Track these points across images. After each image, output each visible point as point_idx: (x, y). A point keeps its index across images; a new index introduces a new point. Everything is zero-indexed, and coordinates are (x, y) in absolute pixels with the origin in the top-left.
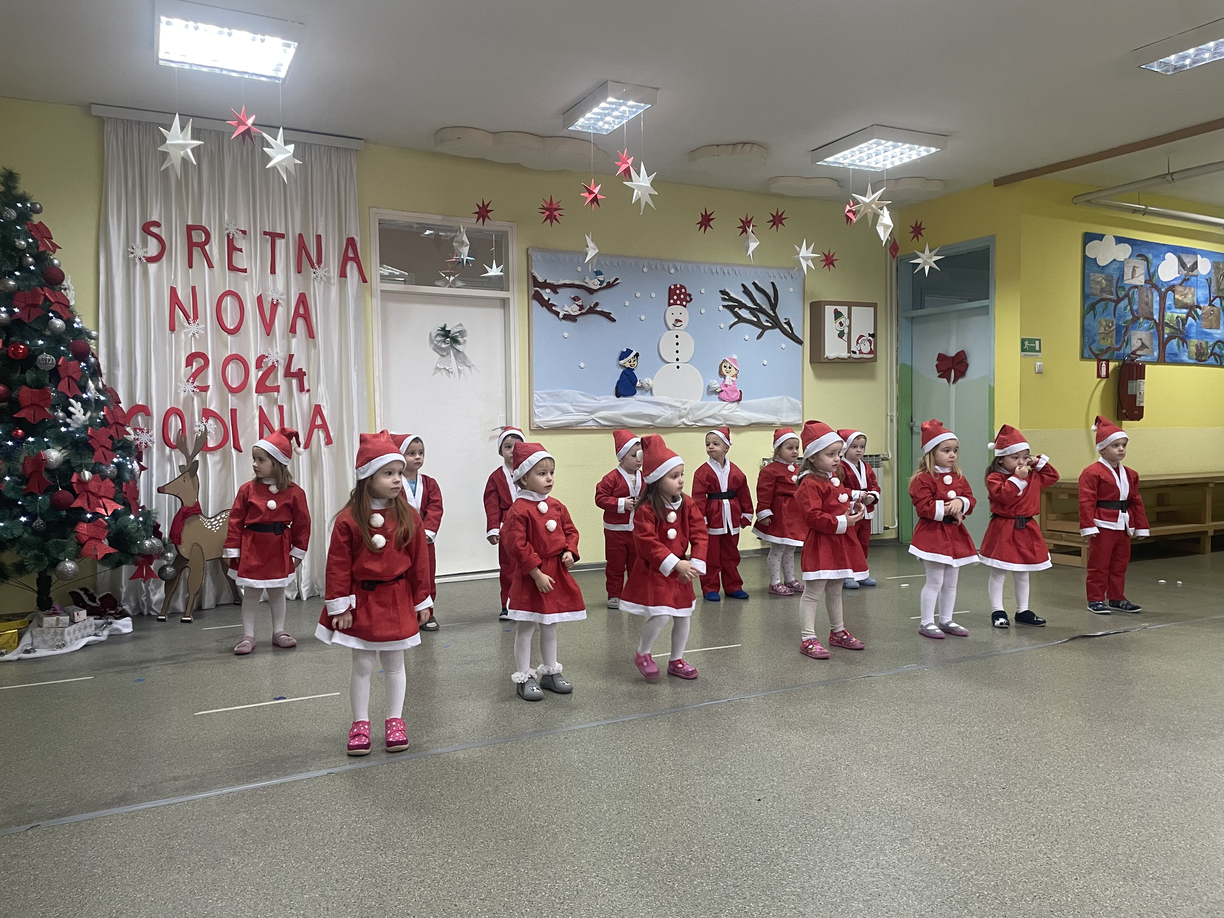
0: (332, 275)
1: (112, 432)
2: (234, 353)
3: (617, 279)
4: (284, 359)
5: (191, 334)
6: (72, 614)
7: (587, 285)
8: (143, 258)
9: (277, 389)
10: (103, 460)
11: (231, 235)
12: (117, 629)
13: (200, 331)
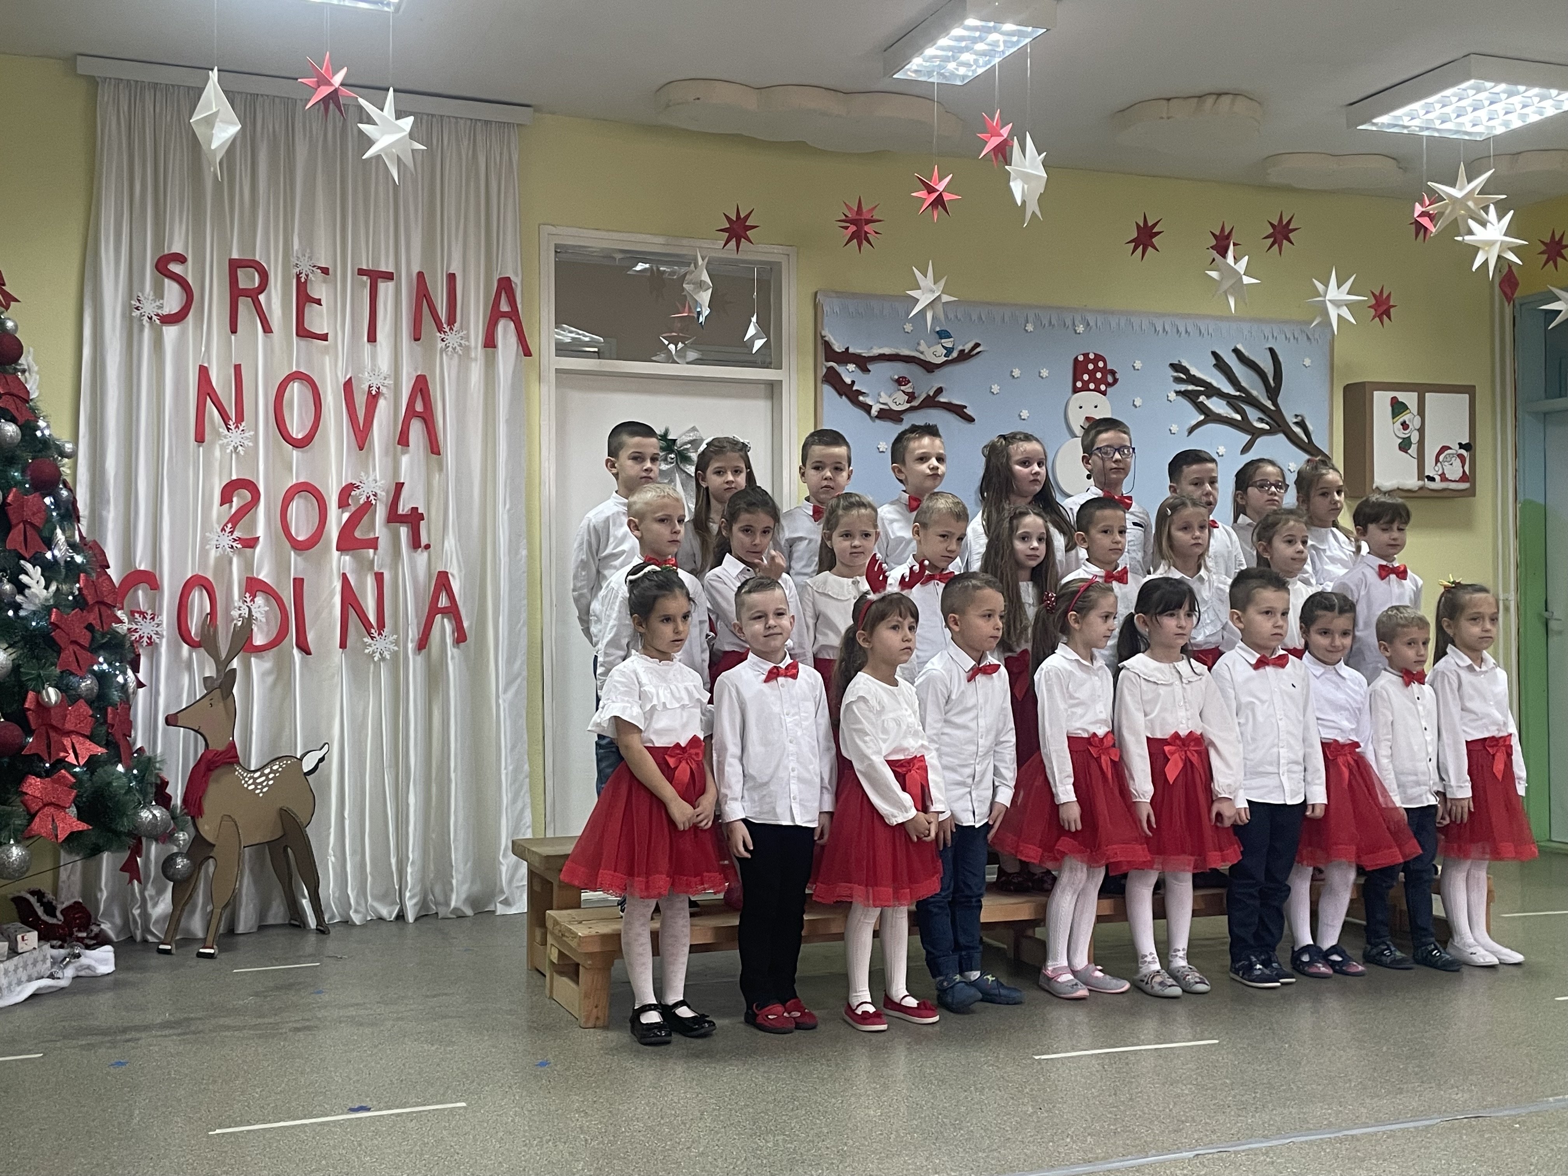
0: (473, 344)
1: (92, 618)
2: (302, 480)
3: (977, 345)
4: (388, 493)
5: (231, 448)
6: (12, 937)
7: (922, 357)
8: (155, 318)
9: (373, 544)
10: (74, 667)
11: (303, 276)
12: (89, 967)
13: (246, 442)
